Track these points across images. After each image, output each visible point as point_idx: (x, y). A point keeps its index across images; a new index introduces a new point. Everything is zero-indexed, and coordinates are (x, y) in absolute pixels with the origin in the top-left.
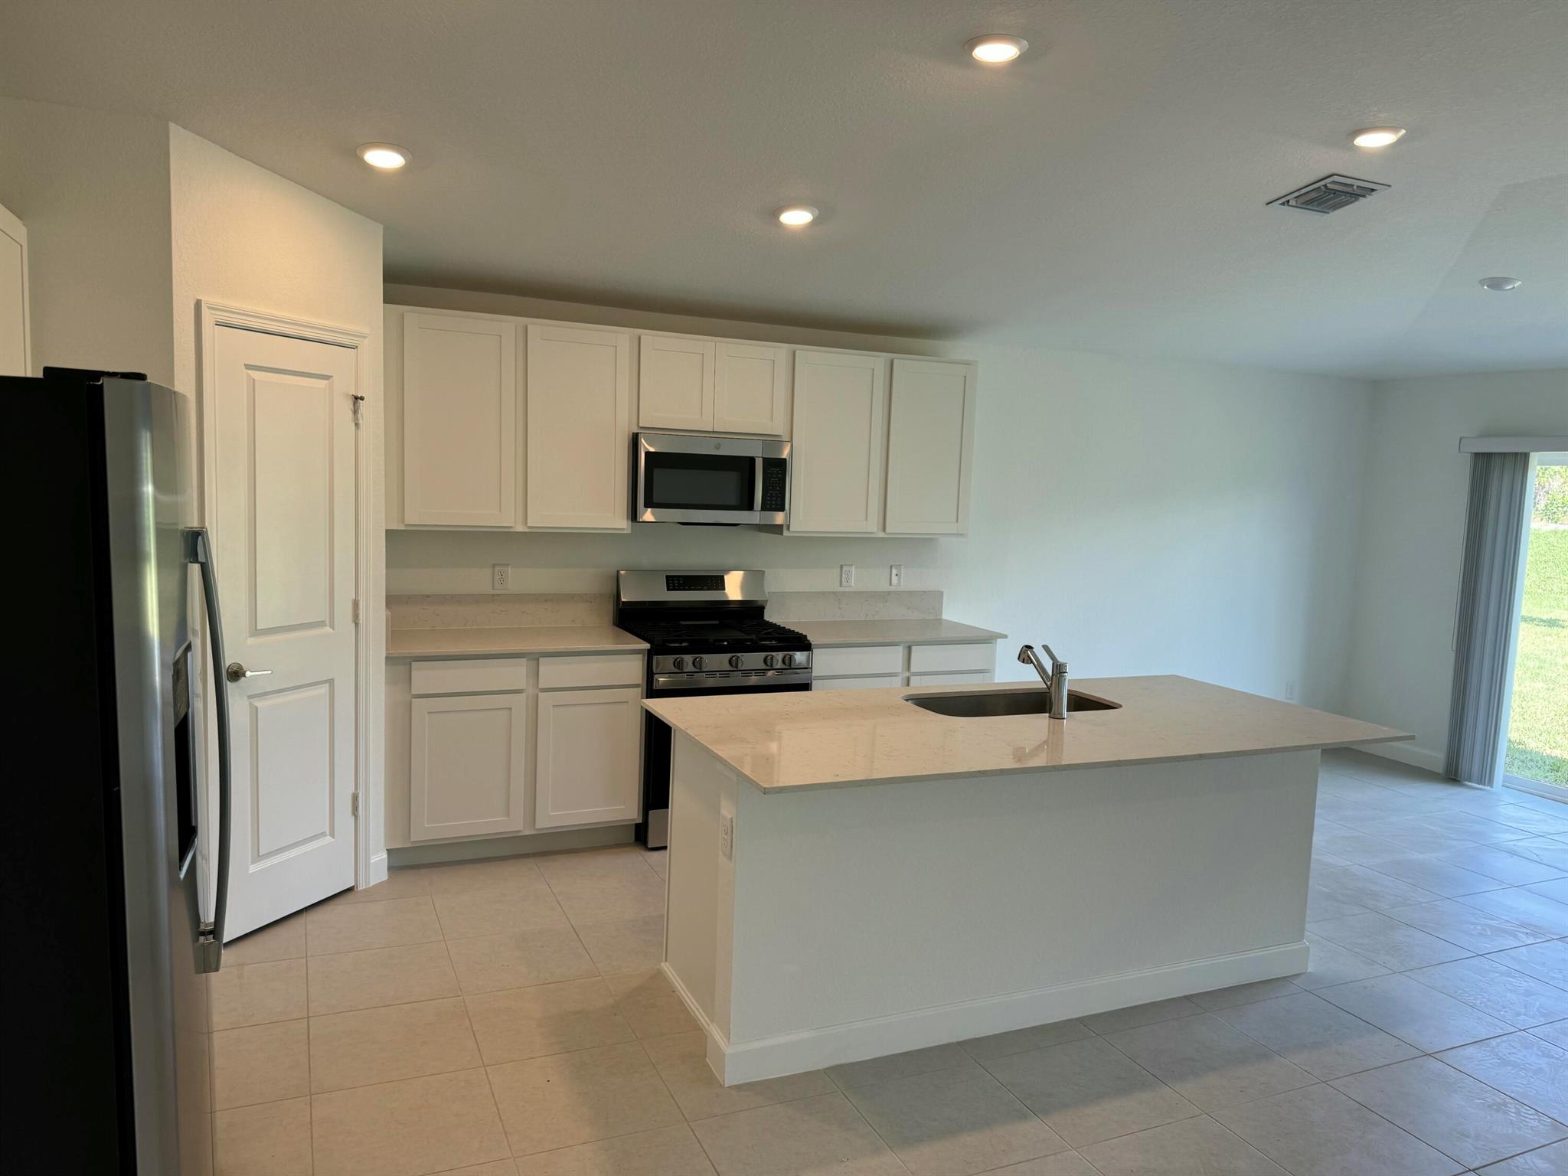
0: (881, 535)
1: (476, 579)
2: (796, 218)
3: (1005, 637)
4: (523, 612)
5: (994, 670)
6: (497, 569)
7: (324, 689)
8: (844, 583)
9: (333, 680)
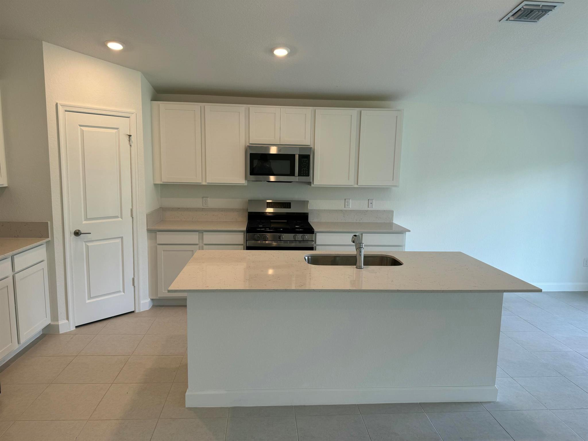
0: (356, 186)
1: (196, 202)
2: (281, 52)
3: (409, 231)
4: (213, 215)
5: (405, 245)
6: (204, 199)
7: (119, 240)
8: (346, 206)
9: (122, 237)
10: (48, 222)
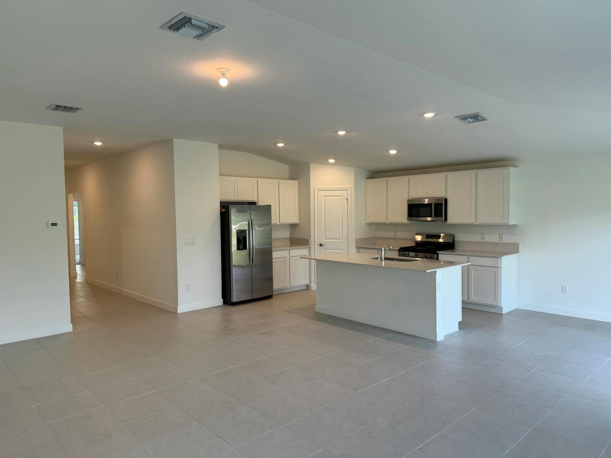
8: (483, 239)
10: (309, 239)
